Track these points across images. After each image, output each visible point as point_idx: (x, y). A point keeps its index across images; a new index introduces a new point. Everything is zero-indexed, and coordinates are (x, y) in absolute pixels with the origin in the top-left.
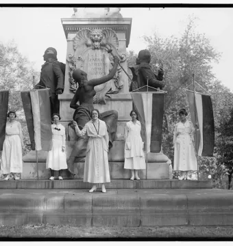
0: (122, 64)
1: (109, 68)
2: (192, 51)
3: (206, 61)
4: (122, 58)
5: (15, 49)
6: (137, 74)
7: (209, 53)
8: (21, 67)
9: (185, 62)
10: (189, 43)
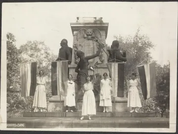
0: (104, 48)
1: (96, 50)
2: (140, 44)
3: (148, 49)
4: (103, 45)
5: (43, 43)
6: (111, 53)
7: (150, 45)
8: (46, 53)
9: (136, 50)
10: (138, 39)
